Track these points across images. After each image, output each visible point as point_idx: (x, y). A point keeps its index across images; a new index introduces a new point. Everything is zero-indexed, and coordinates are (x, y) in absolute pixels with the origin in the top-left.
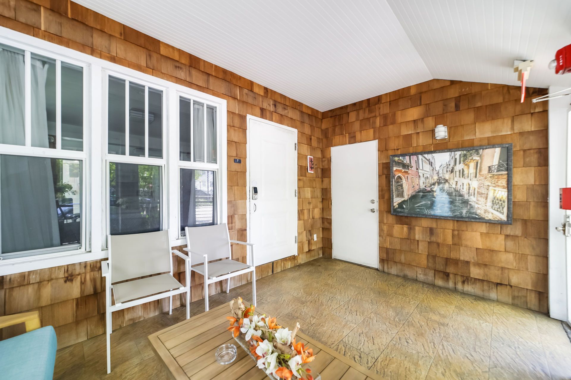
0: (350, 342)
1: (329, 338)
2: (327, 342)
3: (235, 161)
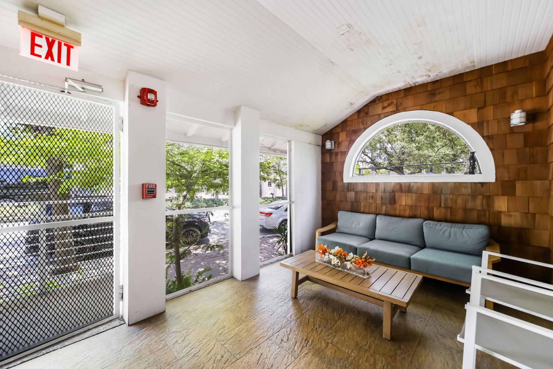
0: (287, 357)
1: (310, 361)
2: (312, 356)
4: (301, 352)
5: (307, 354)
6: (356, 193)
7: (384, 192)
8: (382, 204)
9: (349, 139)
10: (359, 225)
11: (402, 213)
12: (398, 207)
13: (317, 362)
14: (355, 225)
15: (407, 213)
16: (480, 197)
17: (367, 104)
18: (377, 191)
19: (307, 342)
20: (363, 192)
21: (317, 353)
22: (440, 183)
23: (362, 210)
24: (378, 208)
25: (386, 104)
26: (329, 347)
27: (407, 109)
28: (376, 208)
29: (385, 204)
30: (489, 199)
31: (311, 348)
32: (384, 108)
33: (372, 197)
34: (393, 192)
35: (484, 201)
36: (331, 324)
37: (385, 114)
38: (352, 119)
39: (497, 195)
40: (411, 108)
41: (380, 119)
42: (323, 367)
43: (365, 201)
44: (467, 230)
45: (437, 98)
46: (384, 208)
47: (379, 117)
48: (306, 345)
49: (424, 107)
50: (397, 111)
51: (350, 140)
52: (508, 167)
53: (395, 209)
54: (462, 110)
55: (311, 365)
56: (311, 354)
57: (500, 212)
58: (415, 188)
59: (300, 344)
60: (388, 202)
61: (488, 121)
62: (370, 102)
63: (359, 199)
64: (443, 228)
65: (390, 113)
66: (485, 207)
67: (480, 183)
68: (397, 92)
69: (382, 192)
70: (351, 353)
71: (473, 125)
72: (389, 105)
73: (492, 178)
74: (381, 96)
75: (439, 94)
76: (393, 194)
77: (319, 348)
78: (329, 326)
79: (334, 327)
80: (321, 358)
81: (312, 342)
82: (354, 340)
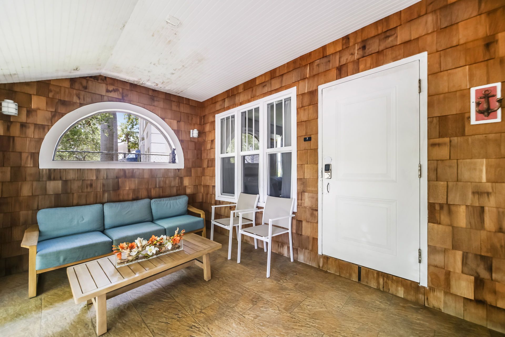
1: (217, 327)
3: (305, 140)
4: (205, 333)
5: (209, 329)
6: (65, 182)
7: (107, 178)
8: (104, 192)
9: (54, 110)
10: (83, 219)
11: (126, 198)
12: (121, 192)
13: (219, 322)
14: (78, 222)
15: (131, 196)
16: (178, 178)
17: (87, 77)
18: (97, 178)
19: (193, 327)
20: (77, 180)
21: (210, 321)
22: (155, 169)
23: (75, 202)
24: (98, 196)
25: (111, 88)
26: (206, 312)
27: (132, 102)
28: (97, 197)
29: (108, 191)
30: (181, 179)
31: (202, 325)
32: (108, 91)
33: (91, 185)
34: (117, 178)
35: (179, 181)
36: (177, 306)
37: (109, 98)
38: (61, 85)
39: (185, 176)
40: (135, 103)
41: (102, 101)
42: (225, 319)
43: (80, 191)
44: (179, 200)
45: (156, 103)
46: (106, 195)
47: (101, 99)
48: (198, 328)
49: (146, 106)
50: (122, 100)
51: (56, 112)
52: (189, 160)
53: (119, 195)
54: (170, 119)
55: (221, 327)
56: (209, 326)
57: (186, 186)
58: (137, 173)
59: (196, 333)
60: (111, 189)
61: (181, 131)
62: (91, 77)
63: (71, 189)
64: (165, 203)
65: (114, 99)
66: (180, 184)
67: (177, 169)
68: (124, 83)
69: (104, 179)
70: (216, 301)
71: (174, 131)
72: (114, 91)
73: (182, 167)
74: (105, 77)
75: (157, 101)
76: (116, 180)
77: (205, 319)
78: (180, 308)
79: (184, 305)
80: (216, 319)
81: (195, 323)
82: (203, 296)
